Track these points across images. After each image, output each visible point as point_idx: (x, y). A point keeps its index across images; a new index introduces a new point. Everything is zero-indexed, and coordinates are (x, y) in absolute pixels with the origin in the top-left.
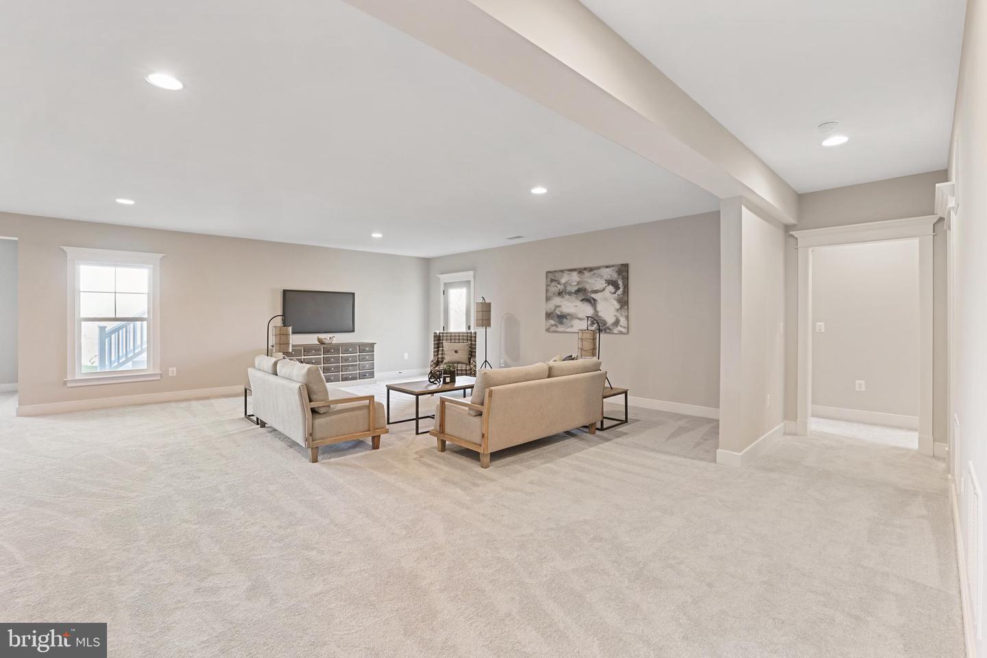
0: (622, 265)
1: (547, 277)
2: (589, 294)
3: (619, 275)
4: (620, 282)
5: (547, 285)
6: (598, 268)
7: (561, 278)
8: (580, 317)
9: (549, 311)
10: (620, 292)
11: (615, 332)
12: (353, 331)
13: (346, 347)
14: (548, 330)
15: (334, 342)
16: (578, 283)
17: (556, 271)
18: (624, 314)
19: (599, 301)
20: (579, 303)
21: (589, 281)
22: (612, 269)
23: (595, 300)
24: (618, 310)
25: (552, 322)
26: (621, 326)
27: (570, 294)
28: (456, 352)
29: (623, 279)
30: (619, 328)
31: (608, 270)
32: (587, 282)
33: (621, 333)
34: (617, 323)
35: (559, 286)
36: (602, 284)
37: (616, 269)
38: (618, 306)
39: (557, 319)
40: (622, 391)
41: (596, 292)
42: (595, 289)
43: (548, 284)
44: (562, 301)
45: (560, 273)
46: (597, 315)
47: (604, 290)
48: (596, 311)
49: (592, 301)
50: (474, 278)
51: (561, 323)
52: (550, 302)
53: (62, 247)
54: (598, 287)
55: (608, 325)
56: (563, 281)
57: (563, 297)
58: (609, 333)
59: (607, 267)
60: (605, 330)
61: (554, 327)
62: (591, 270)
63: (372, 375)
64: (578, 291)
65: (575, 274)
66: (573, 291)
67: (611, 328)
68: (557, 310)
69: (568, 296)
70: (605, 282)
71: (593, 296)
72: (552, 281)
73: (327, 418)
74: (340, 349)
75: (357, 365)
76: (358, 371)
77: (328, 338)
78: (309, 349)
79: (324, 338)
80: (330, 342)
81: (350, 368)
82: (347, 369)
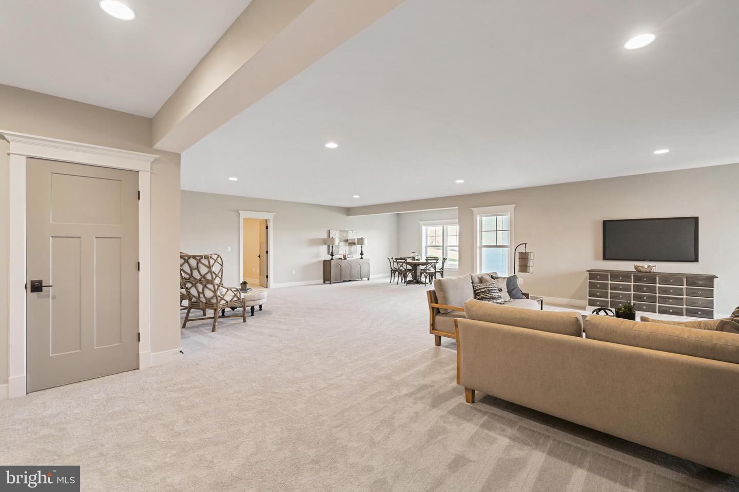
12: (696, 261)
53: (472, 209)
63: (708, 314)
73: (447, 318)
74: (655, 279)
75: (682, 299)
76: (685, 307)
77: (646, 267)
78: (615, 275)
79: (641, 265)
80: (648, 270)
81: (671, 300)
82: (666, 301)
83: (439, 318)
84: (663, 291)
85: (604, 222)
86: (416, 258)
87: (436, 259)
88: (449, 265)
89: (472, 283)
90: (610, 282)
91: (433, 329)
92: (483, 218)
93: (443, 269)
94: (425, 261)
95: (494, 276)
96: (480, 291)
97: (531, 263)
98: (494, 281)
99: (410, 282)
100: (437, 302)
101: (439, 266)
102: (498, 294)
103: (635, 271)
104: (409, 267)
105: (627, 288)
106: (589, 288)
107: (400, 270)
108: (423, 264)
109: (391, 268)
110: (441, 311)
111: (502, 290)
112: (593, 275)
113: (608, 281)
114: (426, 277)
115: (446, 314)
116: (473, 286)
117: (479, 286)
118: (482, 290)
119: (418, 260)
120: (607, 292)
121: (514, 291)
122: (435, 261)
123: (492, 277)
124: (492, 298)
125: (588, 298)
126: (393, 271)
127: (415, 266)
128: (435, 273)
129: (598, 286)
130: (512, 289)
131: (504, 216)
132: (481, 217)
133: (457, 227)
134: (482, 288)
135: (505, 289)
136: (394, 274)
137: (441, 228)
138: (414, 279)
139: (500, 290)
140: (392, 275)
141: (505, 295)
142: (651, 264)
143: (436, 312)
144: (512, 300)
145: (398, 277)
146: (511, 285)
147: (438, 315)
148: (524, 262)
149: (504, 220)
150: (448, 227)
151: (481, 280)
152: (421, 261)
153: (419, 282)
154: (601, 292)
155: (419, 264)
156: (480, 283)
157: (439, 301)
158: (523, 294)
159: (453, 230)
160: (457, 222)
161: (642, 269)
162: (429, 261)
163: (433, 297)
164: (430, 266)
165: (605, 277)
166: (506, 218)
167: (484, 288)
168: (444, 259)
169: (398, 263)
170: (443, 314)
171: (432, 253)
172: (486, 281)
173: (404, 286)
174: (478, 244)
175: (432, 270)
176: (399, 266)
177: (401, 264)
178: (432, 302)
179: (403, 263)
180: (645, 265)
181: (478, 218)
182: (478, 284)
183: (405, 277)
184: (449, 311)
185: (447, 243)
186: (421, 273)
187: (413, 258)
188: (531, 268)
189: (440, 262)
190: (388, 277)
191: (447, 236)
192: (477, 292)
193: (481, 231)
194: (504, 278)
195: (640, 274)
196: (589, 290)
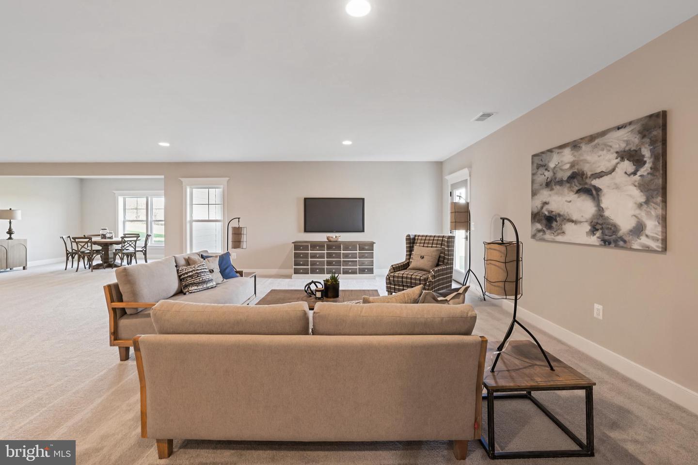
0: (651, 116)
1: (533, 163)
2: (588, 181)
3: (644, 137)
4: (646, 152)
5: (533, 174)
6: (603, 134)
7: (549, 162)
8: (574, 219)
9: (536, 211)
10: (645, 170)
11: (635, 246)
12: (363, 231)
13: (348, 246)
14: (534, 236)
15: (339, 240)
16: (573, 165)
17: (543, 153)
18: (653, 213)
19: (605, 190)
20: (573, 196)
21: (589, 158)
22: (629, 129)
23: (598, 190)
24: (640, 206)
25: (539, 226)
26: (647, 236)
27: (561, 183)
28: (422, 257)
29: (653, 142)
30: (643, 240)
31: (622, 132)
32: (586, 161)
33: (647, 249)
34: (639, 229)
35: (547, 173)
36: (609, 161)
37: (637, 127)
38: (640, 197)
39: (544, 222)
40: (583, 382)
41: (600, 175)
42: (598, 171)
43: (534, 172)
44: (550, 195)
45: (549, 153)
46: (602, 216)
47: (613, 170)
48: (600, 210)
49: (594, 192)
50: (470, 176)
51: (549, 227)
52: (536, 197)
53: (180, 179)
54: (603, 166)
55: (620, 234)
56: (552, 165)
57: (552, 189)
58: (622, 247)
59: (619, 128)
60: (616, 241)
61: (541, 233)
62: (591, 138)
63: (371, 271)
64: (573, 177)
65: (567, 152)
66: (565, 178)
67: (626, 239)
68: (544, 209)
69: (558, 187)
70: (615, 155)
71: (596, 182)
72: (539, 167)
73: (138, 320)
74: (341, 247)
75: (356, 261)
76: (358, 267)
77: (335, 237)
78: (315, 245)
79: (331, 236)
80: (335, 240)
81: (350, 263)
82: (347, 264)
83: (124, 322)
84: (346, 256)
85: (305, 199)
86: (108, 235)
87: (138, 236)
88: (155, 241)
89: (176, 266)
90: (310, 252)
91: (115, 339)
92: (194, 190)
93: (146, 248)
94: (121, 240)
95: (204, 254)
96: (186, 276)
97: (244, 238)
98: (204, 262)
99: (98, 267)
100: (120, 299)
101: (140, 244)
102: (209, 276)
103: (327, 241)
104: (97, 247)
105: (322, 256)
106: (294, 258)
107: (83, 252)
108: (117, 243)
109: (67, 250)
110: (128, 311)
111: (213, 271)
112: (297, 246)
113: (308, 250)
114: (122, 259)
115: (136, 313)
116: (178, 271)
117: (184, 269)
118: (189, 274)
119: (111, 238)
120: (308, 261)
121: (227, 270)
122: (135, 239)
123: (202, 257)
124: (201, 283)
125: (294, 267)
126: (70, 255)
127: (106, 246)
128: (135, 253)
129: (301, 256)
130: (225, 267)
131: (217, 189)
132: (192, 189)
133: (162, 199)
134: (189, 272)
135: (217, 269)
136: (73, 258)
137: (145, 200)
138: (105, 263)
139: (212, 271)
140: (67, 259)
141: (217, 276)
142: (338, 234)
143: (118, 314)
144: (225, 280)
145: (79, 261)
146: (223, 264)
147: (125, 316)
148: (237, 237)
149: (216, 194)
150: (154, 199)
151: (188, 262)
152: (114, 239)
153: (111, 266)
154: (303, 261)
155: (112, 244)
156: (187, 266)
157: (124, 298)
158: (237, 272)
159: (159, 203)
160: (163, 194)
161: (332, 239)
162: (126, 239)
163: (114, 293)
164: (128, 245)
165: (306, 248)
166: (219, 191)
167: (192, 271)
168: (148, 236)
169: (77, 243)
170: (131, 315)
171: (131, 228)
172: (195, 262)
173: (89, 273)
174: (188, 219)
175: (131, 250)
176: (80, 247)
177: (83, 244)
178: (112, 301)
179: (87, 243)
180: (333, 235)
181: (188, 190)
182: (184, 267)
183: (90, 260)
184: (140, 310)
185: (151, 217)
186: (115, 254)
187: (104, 236)
188: (245, 243)
189: (143, 239)
190: (62, 262)
191: (152, 209)
192: (183, 277)
193: (192, 204)
194: (216, 257)
195: (330, 243)
196: (294, 260)
